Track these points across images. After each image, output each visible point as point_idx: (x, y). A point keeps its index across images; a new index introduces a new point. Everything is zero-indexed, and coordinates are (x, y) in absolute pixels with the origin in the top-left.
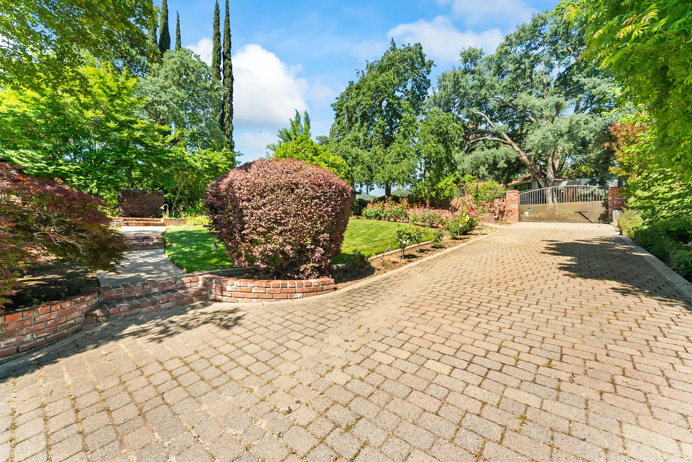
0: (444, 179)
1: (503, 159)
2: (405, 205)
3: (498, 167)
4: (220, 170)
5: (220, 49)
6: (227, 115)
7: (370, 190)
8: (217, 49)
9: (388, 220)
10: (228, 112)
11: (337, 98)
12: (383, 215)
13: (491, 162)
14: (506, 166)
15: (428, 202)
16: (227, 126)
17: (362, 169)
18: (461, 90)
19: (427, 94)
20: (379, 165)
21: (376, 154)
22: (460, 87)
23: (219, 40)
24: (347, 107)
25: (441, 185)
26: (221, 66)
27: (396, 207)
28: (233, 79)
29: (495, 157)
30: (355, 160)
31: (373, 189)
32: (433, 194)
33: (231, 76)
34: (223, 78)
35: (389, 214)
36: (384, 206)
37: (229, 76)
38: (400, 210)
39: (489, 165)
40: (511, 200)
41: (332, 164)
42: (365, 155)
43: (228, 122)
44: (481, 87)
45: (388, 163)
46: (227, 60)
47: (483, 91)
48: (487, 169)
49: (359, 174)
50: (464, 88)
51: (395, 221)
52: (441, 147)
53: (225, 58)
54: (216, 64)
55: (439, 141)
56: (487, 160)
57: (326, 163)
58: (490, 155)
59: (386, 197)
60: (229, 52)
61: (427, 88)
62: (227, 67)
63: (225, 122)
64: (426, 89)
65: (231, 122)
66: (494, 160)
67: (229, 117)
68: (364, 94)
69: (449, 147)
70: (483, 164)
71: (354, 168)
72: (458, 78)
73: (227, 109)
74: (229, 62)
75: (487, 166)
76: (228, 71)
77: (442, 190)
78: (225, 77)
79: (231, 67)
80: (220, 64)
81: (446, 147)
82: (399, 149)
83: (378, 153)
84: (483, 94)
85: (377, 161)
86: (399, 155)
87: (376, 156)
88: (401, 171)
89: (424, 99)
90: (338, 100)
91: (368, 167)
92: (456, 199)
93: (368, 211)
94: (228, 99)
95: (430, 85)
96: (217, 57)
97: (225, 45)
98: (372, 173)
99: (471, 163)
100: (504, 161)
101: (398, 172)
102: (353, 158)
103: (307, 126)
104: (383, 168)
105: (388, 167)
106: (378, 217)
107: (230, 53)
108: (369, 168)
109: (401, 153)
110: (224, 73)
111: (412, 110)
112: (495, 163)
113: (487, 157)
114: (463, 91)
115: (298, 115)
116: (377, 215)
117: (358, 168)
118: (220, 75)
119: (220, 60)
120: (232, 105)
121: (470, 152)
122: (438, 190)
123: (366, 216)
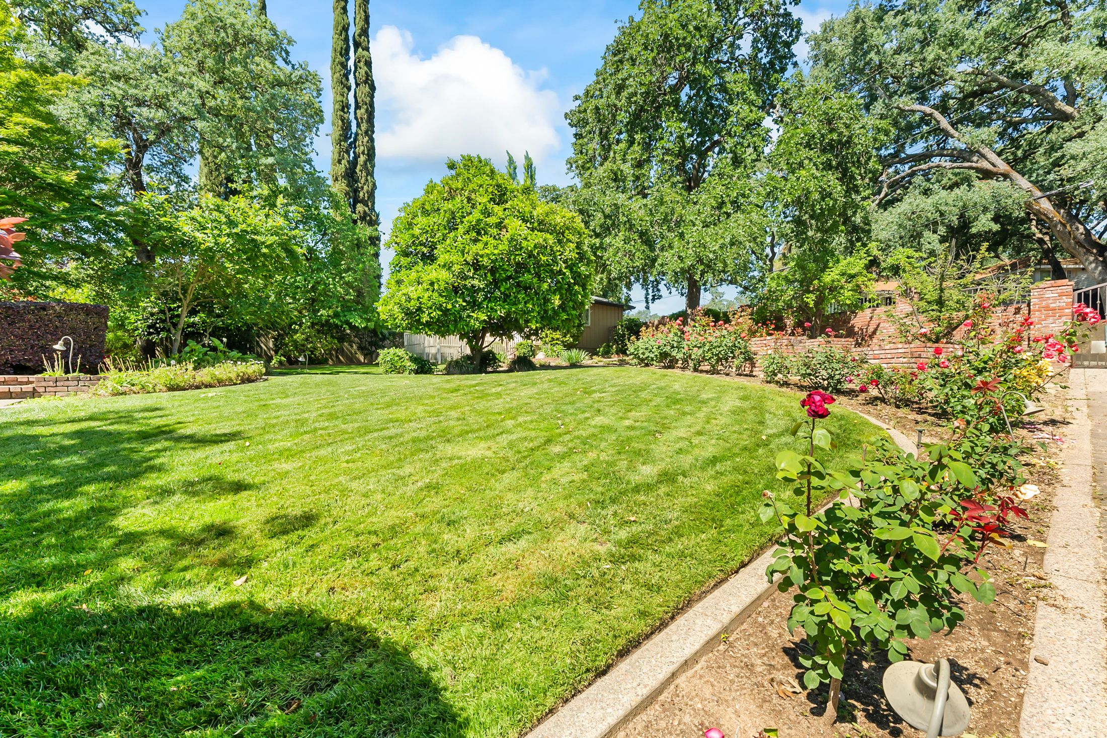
0: (838, 261)
1: (985, 210)
2: (746, 327)
3: (974, 230)
4: (264, 250)
5: (346, 29)
6: (362, 159)
7: (653, 299)
8: (340, 28)
9: (696, 370)
10: (363, 153)
11: (576, 98)
12: (680, 356)
13: (955, 222)
14: (996, 227)
15: (789, 322)
16: (363, 181)
17: (627, 241)
18: (872, 55)
19: (793, 55)
20: (670, 230)
21: (662, 202)
22: (871, 48)
23: (345, 10)
24: (597, 108)
25: (830, 276)
26: (351, 63)
27: (718, 333)
28: (373, 88)
29: (964, 206)
30: (609, 222)
31: (660, 297)
32: (810, 299)
33: (369, 81)
34: (353, 86)
35: (697, 353)
36: (683, 333)
37: (366, 82)
38: (729, 341)
39: (950, 228)
40: (1047, 308)
41: (541, 223)
42: (637, 208)
43: (364, 174)
44: (925, 43)
45: (694, 225)
46: (360, 50)
47: (931, 53)
48: (943, 240)
49: (620, 254)
50: (878, 53)
51: (714, 371)
52: (832, 180)
53: (357, 45)
54: (339, 59)
55: (828, 166)
56: (942, 214)
57: (525, 221)
58: (951, 202)
59: (689, 311)
60: (365, 32)
61: (793, 42)
62: (362, 64)
63: (359, 173)
64: (788, 45)
65: (370, 174)
66: (962, 216)
67: (365, 163)
68: (633, 61)
69: (852, 177)
70: (932, 226)
71: (607, 240)
72: (863, 29)
73: (362, 148)
74: (365, 53)
75: (942, 230)
76: (363, 70)
77: (832, 289)
78: (357, 85)
79: (368, 64)
80: (348, 60)
81: (846, 177)
82: (720, 189)
83: (667, 199)
84: (931, 57)
85: (666, 220)
86: (721, 205)
87: (662, 209)
88: (728, 240)
89: (783, 70)
90: (578, 102)
91: (642, 234)
92: (868, 312)
93: (640, 343)
94: (364, 126)
95: (799, 34)
96: (341, 43)
97: (357, 21)
98: (652, 249)
99: (900, 226)
100: (989, 216)
101: (721, 241)
102: (606, 217)
103: (529, 182)
104: (682, 236)
105: (693, 234)
106: (667, 360)
107: (368, 36)
108: (646, 239)
109: (726, 199)
110: (355, 78)
111: (753, 97)
112: (965, 223)
113: (943, 208)
114: (876, 59)
115: (511, 161)
116: (664, 355)
117: (616, 241)
118: (347, 79)
119: (347, 50)
120: (372, 140)
121: (891, 203)
122: (821, 290)
123: (636, 356)
